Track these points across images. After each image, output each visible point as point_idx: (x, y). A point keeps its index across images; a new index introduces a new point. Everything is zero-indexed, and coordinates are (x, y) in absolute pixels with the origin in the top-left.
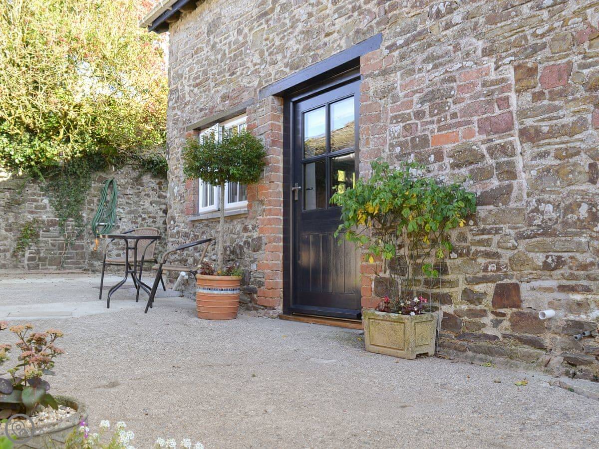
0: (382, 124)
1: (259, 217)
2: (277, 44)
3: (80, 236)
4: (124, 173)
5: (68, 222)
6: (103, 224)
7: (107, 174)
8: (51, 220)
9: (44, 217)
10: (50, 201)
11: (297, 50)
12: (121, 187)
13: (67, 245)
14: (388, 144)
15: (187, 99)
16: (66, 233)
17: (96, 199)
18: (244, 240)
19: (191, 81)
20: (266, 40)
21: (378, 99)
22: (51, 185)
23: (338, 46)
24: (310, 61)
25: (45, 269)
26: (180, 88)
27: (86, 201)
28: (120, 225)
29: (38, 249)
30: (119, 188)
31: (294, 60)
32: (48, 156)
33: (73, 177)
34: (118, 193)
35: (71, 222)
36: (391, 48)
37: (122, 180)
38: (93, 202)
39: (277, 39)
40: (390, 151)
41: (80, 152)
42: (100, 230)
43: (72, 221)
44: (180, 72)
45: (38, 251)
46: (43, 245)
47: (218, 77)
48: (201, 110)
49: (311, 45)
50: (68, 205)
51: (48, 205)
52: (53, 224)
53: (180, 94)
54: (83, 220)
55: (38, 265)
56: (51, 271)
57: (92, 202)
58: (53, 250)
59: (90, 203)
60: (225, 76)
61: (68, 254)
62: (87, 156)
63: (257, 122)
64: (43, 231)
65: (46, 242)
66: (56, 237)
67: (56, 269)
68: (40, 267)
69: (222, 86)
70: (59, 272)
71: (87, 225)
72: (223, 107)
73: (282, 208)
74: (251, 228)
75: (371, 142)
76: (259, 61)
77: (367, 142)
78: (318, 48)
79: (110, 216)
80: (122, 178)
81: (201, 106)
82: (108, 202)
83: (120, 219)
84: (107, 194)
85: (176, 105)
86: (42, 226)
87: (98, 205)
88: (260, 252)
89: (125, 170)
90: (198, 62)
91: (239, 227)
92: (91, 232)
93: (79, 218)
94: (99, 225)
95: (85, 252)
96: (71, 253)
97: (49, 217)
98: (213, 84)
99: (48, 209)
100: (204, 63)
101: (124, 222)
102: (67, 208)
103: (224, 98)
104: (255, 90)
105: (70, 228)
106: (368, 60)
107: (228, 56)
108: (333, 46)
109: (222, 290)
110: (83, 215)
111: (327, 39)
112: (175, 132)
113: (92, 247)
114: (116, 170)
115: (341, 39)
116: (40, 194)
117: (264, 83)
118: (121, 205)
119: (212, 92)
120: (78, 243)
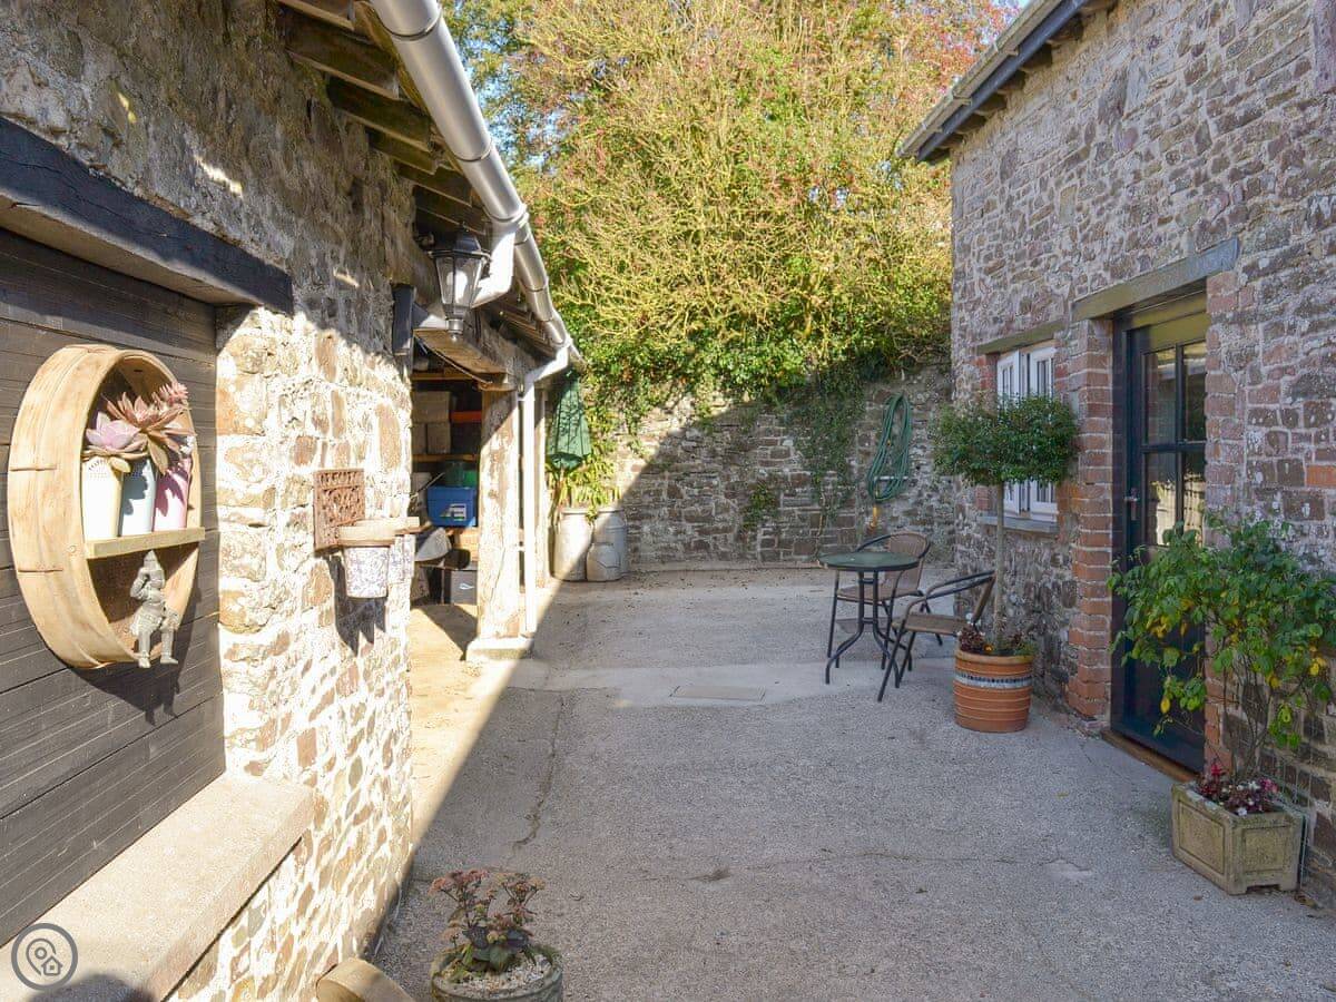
0: (1237, 421)
1: (1073, 545)
2: (1094, 220)
3: (846, 502)
4: (924, 381)
5: (826, 478)
6: (886, 478)
7: (892, 387)
8: (799, 475)
9: (786, 470)
10: (795, 442)
11: (1121, 241)
12: (919, 409)
13: (824, 518)
14: (1245, 463)
15: (978, 294)
16: (823, 498)
17: (873, 434)
18: (1053, 579)
19: (981, 261)
20: (1079, 209)
21: (1232, 369)
22: (796, 415)
23: (1178, 247)
24: (1139, 269)
25: (790, 560)
26: (967, 270)
27: (856, 439)
28: (918, 478)
29: (777, 527)
30: (915, 410)
31: (1117, 260)
32: (788, 368)
33: (833, 397)
34: (912, 421)
35: (831, 477)
36: (1251, 270)
37: (920, 396)
38: (868, 439)
39: (1093, 212)
40: (1248, 476)
41: (844, 353)
42: (882, 490)
43: (833, 475)
44: (966, 242)
45: (777, 531)
46: (785, 519)
47: (1017, 264)
48: (996, 320)
49: (1139, 235)
50: (825, 447)
51: (792, 450)
52: (800, 481)
53: (968, 282)
54: (851, 473)
55: (778, 554)
56: (799, 564)
57: (865, 439)
58: (802, 527)
59: (863, 440)
60: (1024, 265)
61: (827, 533)
62: (857, 358)
63: (1069, 364)
64: (786, 495)
65: (789, 514)
66: (806, 505)
67: (807, 561)
68: (782, 557)
69: (1021, 282)
70: (810, 565)
71: (858, 481)
72: (1024, 323)
73: (1111, 532)
74: (1061, 561)
75: (1221, 452)
76: (1069, 249)
77: (1217, 452)
78: (1149, 245)
79: (898, 463)
80: (919, 392)
81: (995, 314)
82: (895, 437)
83: (918, 468)
84: (893, 423)
85: (962, 301)
86: (783, 486)
87: (877, 444)
88: (1075, 609)
89: (922, 377)
90: (990, 228)
91: (1046, 555)
92: (867, 493)
93: (844, 469)
94: (879, 481)
95: (854, 530)
96: (831, 532)
97: (795, 470)
98: (1010, 276)
99: (793, 457)
100: (997, 232)
101: (926, 473)
102: (824, 452)
103: (1026, 307)
104: (1065, 302)
105: (830, 487)
106: (1217, 288)
107: (1028, 228)
108: (1170, 246)
109: (993, 681)
110: (853, 463)
111: (1160, 230)
112: (962, 352)
113: (868, 521)
114: (907, 378)
115: (1181, 233)
116: (779, 431)
117: (1076, 292)
118: (918, 441)
119: (1010, 291)
120: (844, 513)
